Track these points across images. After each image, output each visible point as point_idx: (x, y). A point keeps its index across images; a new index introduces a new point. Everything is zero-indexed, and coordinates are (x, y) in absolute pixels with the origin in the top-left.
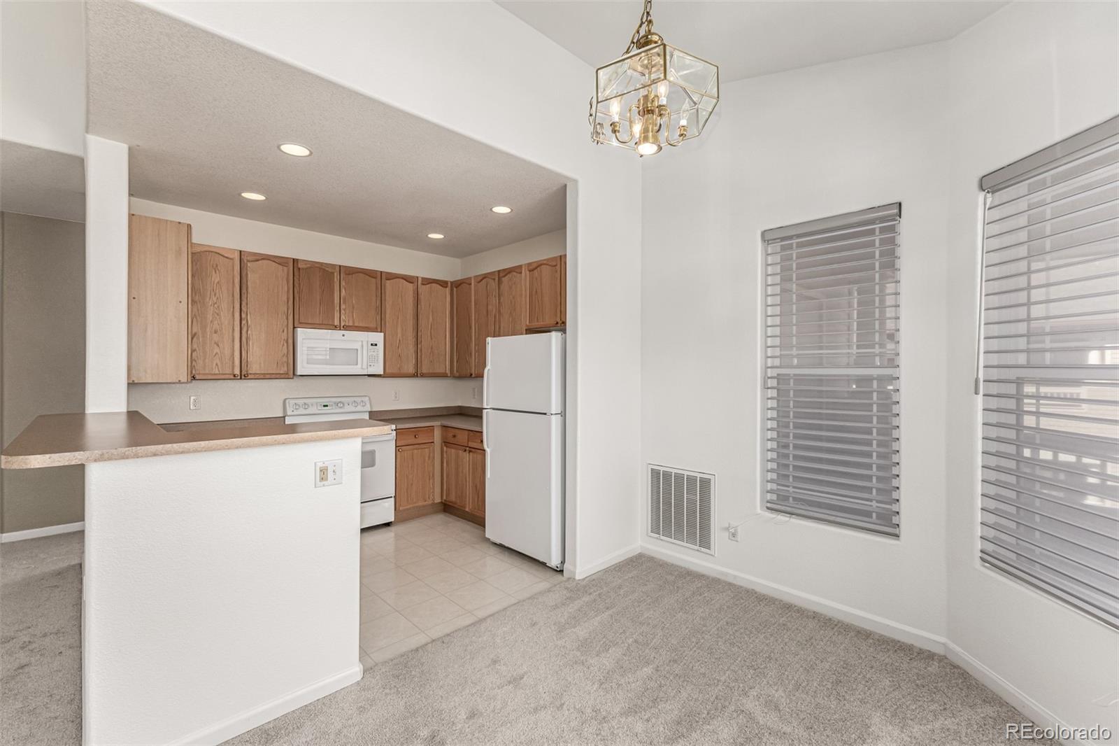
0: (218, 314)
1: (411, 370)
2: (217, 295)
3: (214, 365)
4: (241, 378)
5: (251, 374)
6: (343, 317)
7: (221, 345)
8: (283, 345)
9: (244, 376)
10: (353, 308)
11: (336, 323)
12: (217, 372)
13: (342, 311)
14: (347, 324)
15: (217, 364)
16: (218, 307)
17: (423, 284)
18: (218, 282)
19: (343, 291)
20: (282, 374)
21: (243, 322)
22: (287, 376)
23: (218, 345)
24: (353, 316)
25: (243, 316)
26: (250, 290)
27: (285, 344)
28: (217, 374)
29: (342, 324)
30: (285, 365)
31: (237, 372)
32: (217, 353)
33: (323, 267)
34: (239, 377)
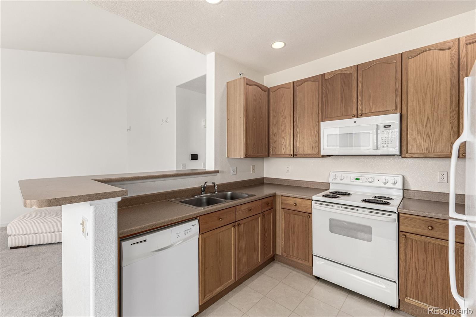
0: (284, 122)
2: (284, 111)
3: (283, 150)
4: (294, 157)
5: (298, 154)
6: (359, 107)
7: (285, 138)
8: (316, 135)
9: (295, 156)
10: (370, 96)
11: (355, 113)
12: (284, 153)
13: (359, 102)
14: (364, 112)
15: (283, 149)
16: (284, 117)
17: (466, 44)
18: (284, 104)
19: (360, 85)
20: (315, 154)
21: (295, 124)
22: (317, 156)
23: (284, 139)
24: (370, 104)
25: (295, 120)
26: (298, 103)
28: (284, 154)
29: (359, 112)
30: (317, 148)
31: (292, 153)
32: (284, 143)
33: (343, 72)
34: (293, 156)
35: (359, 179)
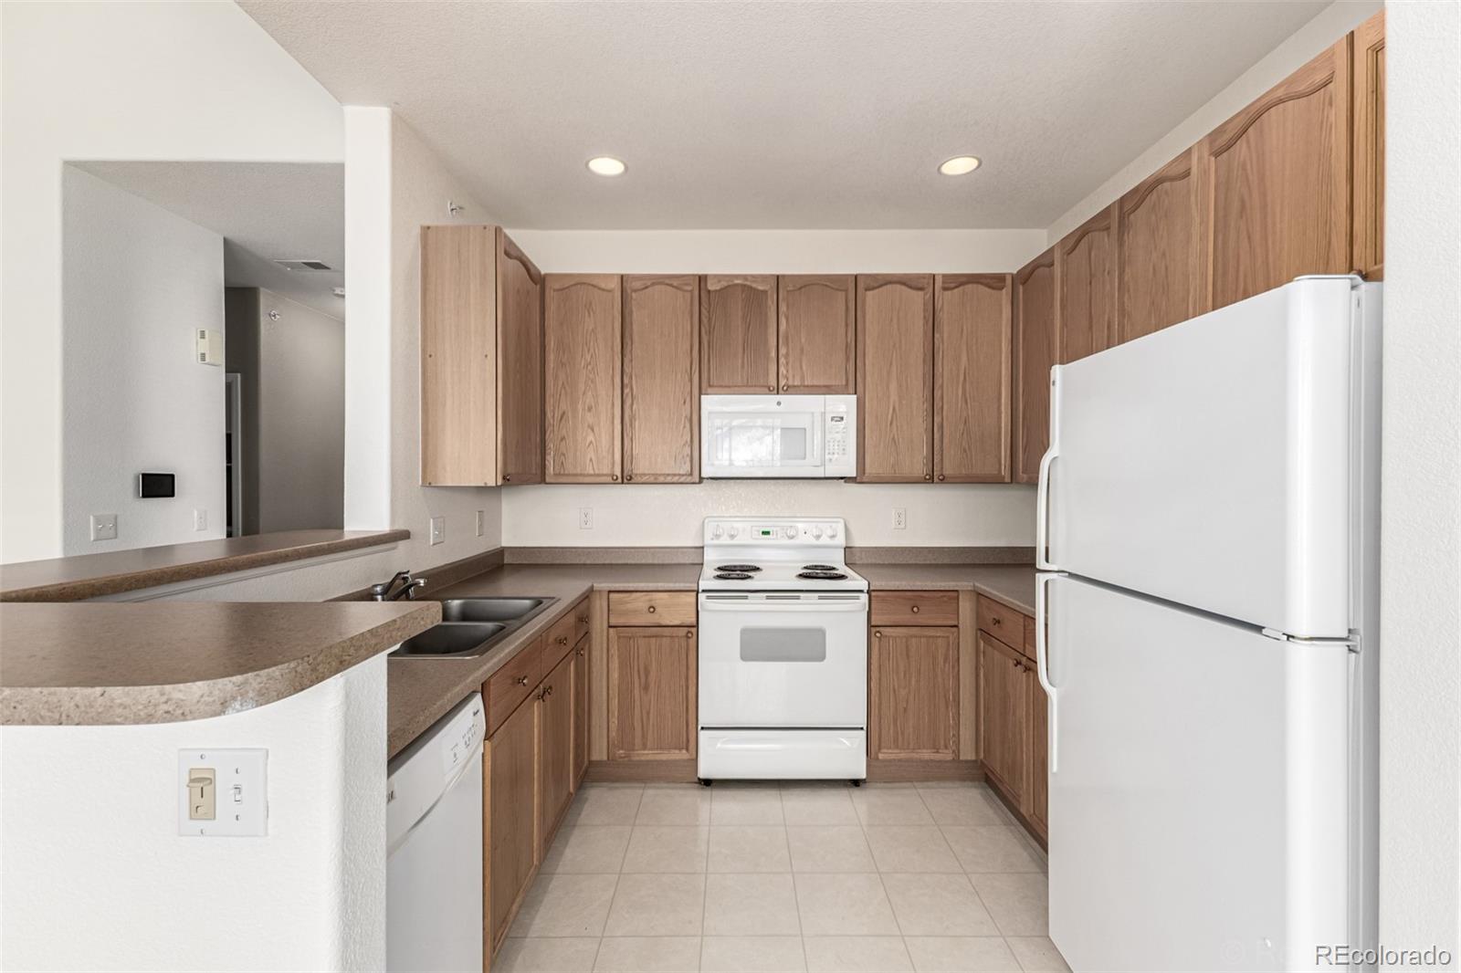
0: (592, 382)
1: (920, 469)
2: (592, 350)
3: (588, 461)
4: (623, 483)
5: (636, 475)
6: (782, 369)
7: (596, 429)
8: (684, 427)
9: (627, 479)
10: (802, 350)
11: (773, 382)
12: (592, 472)
13: (782, 360)
14: (790, 383)
15: (591, 460)
16: (593, 369)
17: (945, 289)
18: (593, 330)
19: (783, 321)
20: (683, 475)
21: (626, 391)
22: (689, 479)
23: (593, 431)
24: (801, 368)
25: (626, 381)
26: (636, 338)
27: (688, 425)
28: (591, 475)
29: (782, 382)
30: (688, 459)
31: (618, 472)
32: (591, 442)
33: (748, 283)
34: (620, 480)
35: (768, 533)
